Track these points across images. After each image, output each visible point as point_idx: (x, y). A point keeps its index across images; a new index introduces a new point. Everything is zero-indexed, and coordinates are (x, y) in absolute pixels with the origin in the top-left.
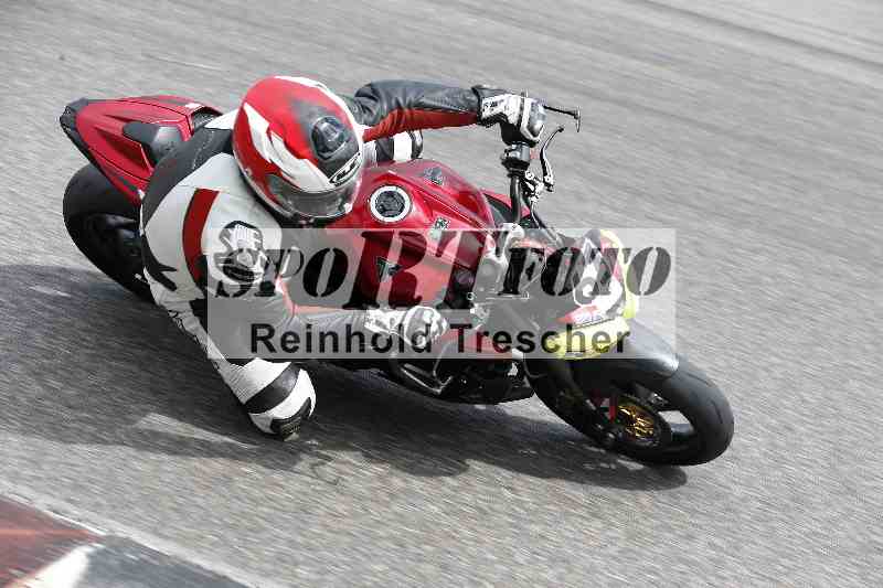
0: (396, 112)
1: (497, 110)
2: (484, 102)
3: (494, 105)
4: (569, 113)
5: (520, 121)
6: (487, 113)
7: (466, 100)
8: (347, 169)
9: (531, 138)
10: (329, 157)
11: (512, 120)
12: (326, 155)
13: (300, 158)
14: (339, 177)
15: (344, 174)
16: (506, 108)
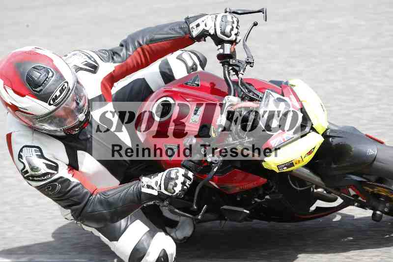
0: (139, 49)
1: (200, 29)
2: (191, 27)
3: (198, 25)
4: (259, 11)
5: (215, 29)
6: (195, 33)
7: (181, 28)
8: (58, 93)
9: (227, 39)
10: (41, 90)
11: (212, 32)
12: (38, 89)
13: (23, 96)
14: (54, 100)
15: (56, 97)
16: (206, 26)
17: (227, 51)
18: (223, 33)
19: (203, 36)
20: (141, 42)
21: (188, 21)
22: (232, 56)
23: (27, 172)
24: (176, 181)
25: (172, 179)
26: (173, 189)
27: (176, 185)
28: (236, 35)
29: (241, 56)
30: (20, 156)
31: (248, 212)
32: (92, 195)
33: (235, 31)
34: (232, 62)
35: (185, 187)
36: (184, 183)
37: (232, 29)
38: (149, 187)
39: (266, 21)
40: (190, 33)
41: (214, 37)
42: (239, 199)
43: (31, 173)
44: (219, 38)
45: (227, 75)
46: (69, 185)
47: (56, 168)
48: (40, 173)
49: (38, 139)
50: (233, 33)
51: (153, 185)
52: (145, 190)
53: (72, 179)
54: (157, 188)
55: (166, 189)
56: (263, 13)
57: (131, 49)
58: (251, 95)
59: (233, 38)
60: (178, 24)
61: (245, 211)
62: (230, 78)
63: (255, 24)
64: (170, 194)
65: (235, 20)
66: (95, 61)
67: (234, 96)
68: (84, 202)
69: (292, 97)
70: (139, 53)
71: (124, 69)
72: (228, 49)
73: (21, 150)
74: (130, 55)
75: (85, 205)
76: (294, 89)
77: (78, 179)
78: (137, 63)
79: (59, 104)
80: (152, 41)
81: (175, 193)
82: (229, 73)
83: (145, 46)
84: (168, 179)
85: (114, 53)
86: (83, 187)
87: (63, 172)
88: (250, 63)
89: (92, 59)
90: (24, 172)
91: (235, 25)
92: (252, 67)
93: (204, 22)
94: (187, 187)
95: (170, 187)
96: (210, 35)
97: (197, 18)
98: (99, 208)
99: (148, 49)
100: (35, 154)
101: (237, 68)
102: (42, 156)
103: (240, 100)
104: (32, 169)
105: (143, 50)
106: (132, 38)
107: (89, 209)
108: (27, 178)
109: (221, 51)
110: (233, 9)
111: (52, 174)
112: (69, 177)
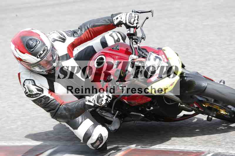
0: (87, 30)
3: (117, 18)
4: (149, 12)
5: (126, 21)
6: (116, 22)
7: (108, 20)
8: (42, 52)
9: (132, 25)
10: (33, 50)
11: (124, 22)
12: (31, 50)
13: (24, 53)
14: (40, 56)
15: (41, 54)
16: (121, 19)
17: (132, 32)
19: (120, 24)
20: (89, 27)
21: (113, 16)
22: (135, 34)
23: (27, 93)
24: (103, 98)
25: (101, 97)
26: (101, 102)
27: (102, 100)
28: (137, 23)
29: (139, 35)
30: (24, 85)
31: (143, 116)
33: (136, 21)
34: (134, 37)
35: (108, 102)
36: (107, 100)
37: (134, 21)
38: (89, 101)
39: (153, 16)
40: (113, 22)
42: (140, 109)
43: (29, 93)
44: (128, 25)
45: (131, 44)
46: (49, 100)
47: (42, 91)
48: (34, 93)
49: (33, 76)
50: (135, 22)
51: (91, 100)
52: (87, 103)
53: (51, 97)
54: (93, 102)
55: (98, 102)
56: (151, 12)
57: (83, 30)
58: (143, 54)
59: (135, 25)
60: (108, 17)
61: (142, 115)
62: (133, 46)
63: (147, 18)
64: (100, 105)
65: (136, 16)
66: (64, 36)
67: (135, 55)
68: (57, 109)
69: (163, 56)
70: (87, 33)
71: (80, 40)
72: (132, 31)
73: (25, 82)
74: (83, 33)
75: (57, 111)
76: (165, 52)
77: (54, 97)
78: (87, 38)
79: (42, 57)
80: (94, 26)
81: (102, 105)
82: (132, 43)
83: (90, 29)
84: (99, 97)
85: (75, 32)
86: (56, 101)
87: (46, 93)
88: (143, 38)
89: (63, 35)
90: (26, 93)
91: (136, 19)
92: (144, 40)
93: (121, 17)
94: (109, 101)
95: (100, 101)
96: (123, 23)
97: (117, 15)
98: (64, 112)
99: (92, 30)
100: (31, 83)
101: (137, 41)
102: (35, 85)
103: (138, 57)
104: (30, 91)
105: (89, 31)
106: (84, 25)
107: (59, 113)
108: (27, 96)
109: (129, 32)
110: (136, 10)
112: (49, 95)
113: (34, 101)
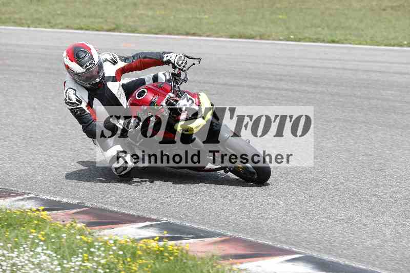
1: (168, 58)
2: (164, 56)
3: (167, 56)
5: (175, 61)
6: (165, 60)
7: (159, 55)
9: (178, 66)
10: (81, 61)
12: (79, 60)
13: (72, 62)
14: (85, 67)
15: (87, 66)
16: (171, 58)
17: (176, 72)
18: (177, 64)
19: (168, 62)
20: (140, 57)
21: (163, 53)
22: (179, 75)
29: (183, 77)
30: (66, 92)
32: (93, 121)
33: (184, 64)
34: (177, 78)
37: (182, 63)
39: (199, 64)
40: (163, 59)
41: (173, 64)
43: (68, 101)
44: (175, 66)
46: (84, 113)
47: (81, 102)
48: (72, 102)
50: (182, 65)
53: (87, 111)
56: (199, 60)
57: (135, 59)
59: (181, 67)
63: (194, 64)
65: (185, 60)
66: (116, 60)
67: (173, 93)
68: (89, 123)
70: (138, 62)
73: (67, 90)
74: (134, 62)
75: (89, 125)
77: (90, 112)
79: (87, 70)
80: (145, 57)
83: (142, 59)
86: (90, 116)
87: (84, 105)
88: (185, 81)
89: (115, 58)
90: (66, 100)
91: (184, 62)
92: (186, 83)
93: (170, 56)
96: (171, 63)
97: (167, 53)
99: (143, 61)
100: (72, 92)
102: (75, 95)
103: (175, 96)
104: (69, 99)
105: (140, 60)
107: (90, 127)
108: (66, 103)
109: (174, 72)
111: (78, 105)
112: (86, 109)
113: (71, 110)
